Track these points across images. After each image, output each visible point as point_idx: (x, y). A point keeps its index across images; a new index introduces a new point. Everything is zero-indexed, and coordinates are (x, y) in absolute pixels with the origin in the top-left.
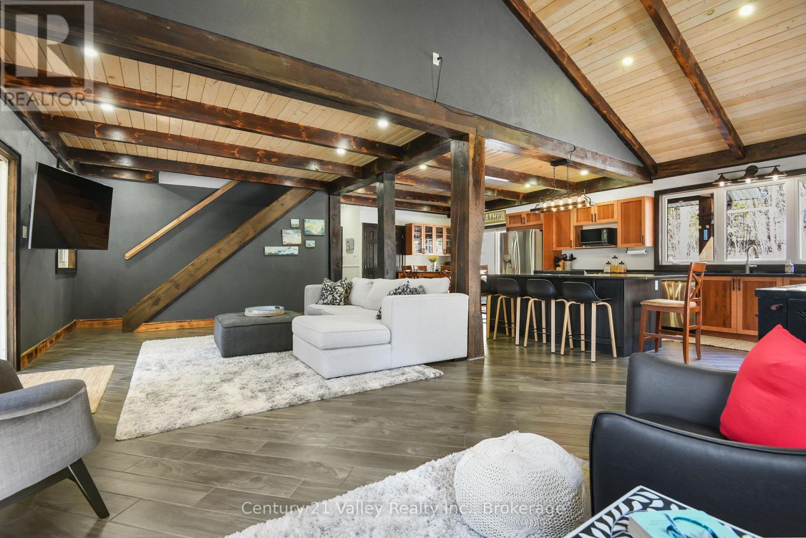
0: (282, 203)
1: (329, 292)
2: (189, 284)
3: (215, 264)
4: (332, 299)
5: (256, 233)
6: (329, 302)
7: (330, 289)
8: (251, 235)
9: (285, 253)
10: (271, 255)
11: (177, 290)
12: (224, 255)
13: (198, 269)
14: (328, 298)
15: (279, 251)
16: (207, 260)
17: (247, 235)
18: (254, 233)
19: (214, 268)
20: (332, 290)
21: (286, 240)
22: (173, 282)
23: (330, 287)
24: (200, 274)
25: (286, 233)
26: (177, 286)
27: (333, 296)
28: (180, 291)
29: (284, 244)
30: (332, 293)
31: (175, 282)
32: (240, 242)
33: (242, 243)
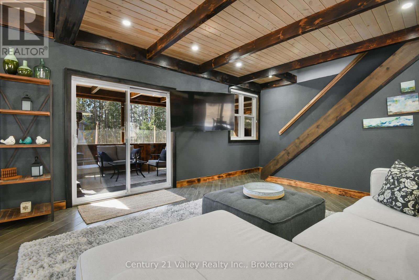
0: (388, 66)
1: (388, 185)
2: (295, 153)
3: (315, 137)
4: (390, 198)
5: (353, 106)
6: (385, 201)
7: (392, 181)
8: (349, 108)
9: (392, 125)
10: (370, 128)
11: (288, 156)
12: (322, 131)
13: (302, 142)
14: (385, 194)
15: (383, 123)
16: (308, 134)
17: (344, 110)
18: (352, 106)
19: (313, 141)
20: (393, 183)
21: (392, 109)
22: (286, 151)
23: (393, 178)
24: (302, 146)
25: (394, 101)
26: (288, 154)
27: (393, 193)
28: (290, 157)
29: (389, 114)
30: (393, 188)
31: (287, 150)
32: (337, 117)
33: (338, 118)
